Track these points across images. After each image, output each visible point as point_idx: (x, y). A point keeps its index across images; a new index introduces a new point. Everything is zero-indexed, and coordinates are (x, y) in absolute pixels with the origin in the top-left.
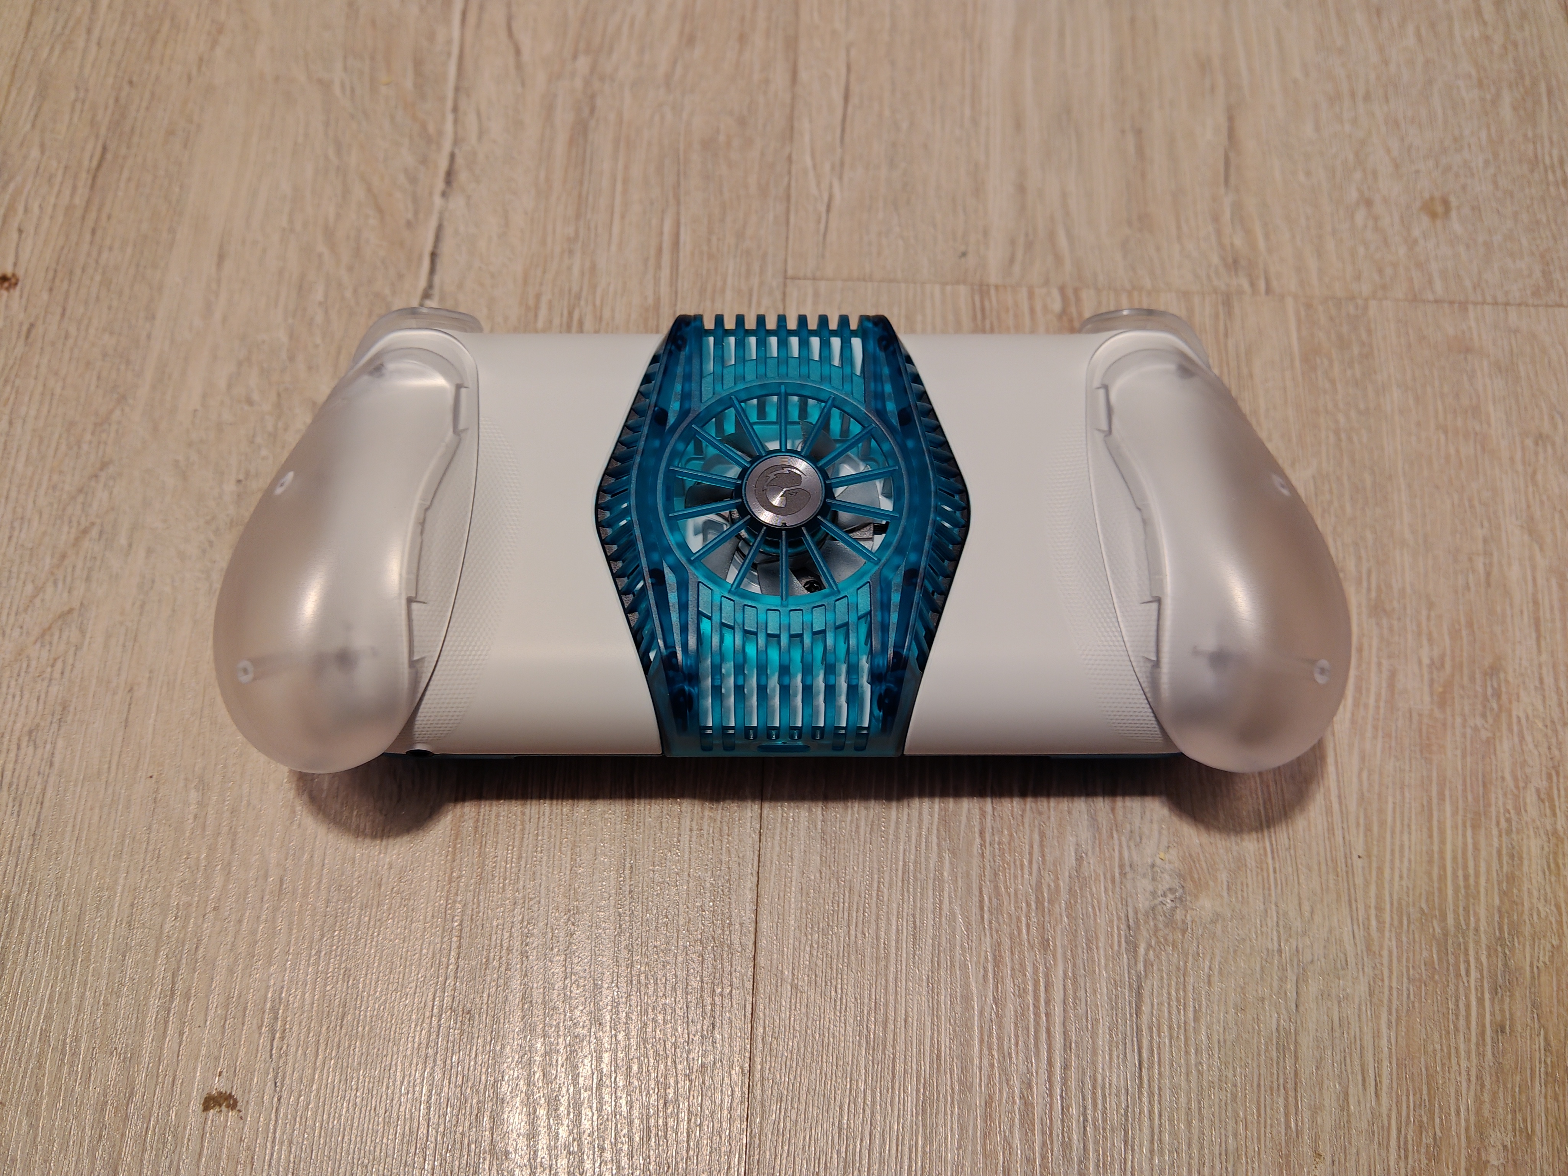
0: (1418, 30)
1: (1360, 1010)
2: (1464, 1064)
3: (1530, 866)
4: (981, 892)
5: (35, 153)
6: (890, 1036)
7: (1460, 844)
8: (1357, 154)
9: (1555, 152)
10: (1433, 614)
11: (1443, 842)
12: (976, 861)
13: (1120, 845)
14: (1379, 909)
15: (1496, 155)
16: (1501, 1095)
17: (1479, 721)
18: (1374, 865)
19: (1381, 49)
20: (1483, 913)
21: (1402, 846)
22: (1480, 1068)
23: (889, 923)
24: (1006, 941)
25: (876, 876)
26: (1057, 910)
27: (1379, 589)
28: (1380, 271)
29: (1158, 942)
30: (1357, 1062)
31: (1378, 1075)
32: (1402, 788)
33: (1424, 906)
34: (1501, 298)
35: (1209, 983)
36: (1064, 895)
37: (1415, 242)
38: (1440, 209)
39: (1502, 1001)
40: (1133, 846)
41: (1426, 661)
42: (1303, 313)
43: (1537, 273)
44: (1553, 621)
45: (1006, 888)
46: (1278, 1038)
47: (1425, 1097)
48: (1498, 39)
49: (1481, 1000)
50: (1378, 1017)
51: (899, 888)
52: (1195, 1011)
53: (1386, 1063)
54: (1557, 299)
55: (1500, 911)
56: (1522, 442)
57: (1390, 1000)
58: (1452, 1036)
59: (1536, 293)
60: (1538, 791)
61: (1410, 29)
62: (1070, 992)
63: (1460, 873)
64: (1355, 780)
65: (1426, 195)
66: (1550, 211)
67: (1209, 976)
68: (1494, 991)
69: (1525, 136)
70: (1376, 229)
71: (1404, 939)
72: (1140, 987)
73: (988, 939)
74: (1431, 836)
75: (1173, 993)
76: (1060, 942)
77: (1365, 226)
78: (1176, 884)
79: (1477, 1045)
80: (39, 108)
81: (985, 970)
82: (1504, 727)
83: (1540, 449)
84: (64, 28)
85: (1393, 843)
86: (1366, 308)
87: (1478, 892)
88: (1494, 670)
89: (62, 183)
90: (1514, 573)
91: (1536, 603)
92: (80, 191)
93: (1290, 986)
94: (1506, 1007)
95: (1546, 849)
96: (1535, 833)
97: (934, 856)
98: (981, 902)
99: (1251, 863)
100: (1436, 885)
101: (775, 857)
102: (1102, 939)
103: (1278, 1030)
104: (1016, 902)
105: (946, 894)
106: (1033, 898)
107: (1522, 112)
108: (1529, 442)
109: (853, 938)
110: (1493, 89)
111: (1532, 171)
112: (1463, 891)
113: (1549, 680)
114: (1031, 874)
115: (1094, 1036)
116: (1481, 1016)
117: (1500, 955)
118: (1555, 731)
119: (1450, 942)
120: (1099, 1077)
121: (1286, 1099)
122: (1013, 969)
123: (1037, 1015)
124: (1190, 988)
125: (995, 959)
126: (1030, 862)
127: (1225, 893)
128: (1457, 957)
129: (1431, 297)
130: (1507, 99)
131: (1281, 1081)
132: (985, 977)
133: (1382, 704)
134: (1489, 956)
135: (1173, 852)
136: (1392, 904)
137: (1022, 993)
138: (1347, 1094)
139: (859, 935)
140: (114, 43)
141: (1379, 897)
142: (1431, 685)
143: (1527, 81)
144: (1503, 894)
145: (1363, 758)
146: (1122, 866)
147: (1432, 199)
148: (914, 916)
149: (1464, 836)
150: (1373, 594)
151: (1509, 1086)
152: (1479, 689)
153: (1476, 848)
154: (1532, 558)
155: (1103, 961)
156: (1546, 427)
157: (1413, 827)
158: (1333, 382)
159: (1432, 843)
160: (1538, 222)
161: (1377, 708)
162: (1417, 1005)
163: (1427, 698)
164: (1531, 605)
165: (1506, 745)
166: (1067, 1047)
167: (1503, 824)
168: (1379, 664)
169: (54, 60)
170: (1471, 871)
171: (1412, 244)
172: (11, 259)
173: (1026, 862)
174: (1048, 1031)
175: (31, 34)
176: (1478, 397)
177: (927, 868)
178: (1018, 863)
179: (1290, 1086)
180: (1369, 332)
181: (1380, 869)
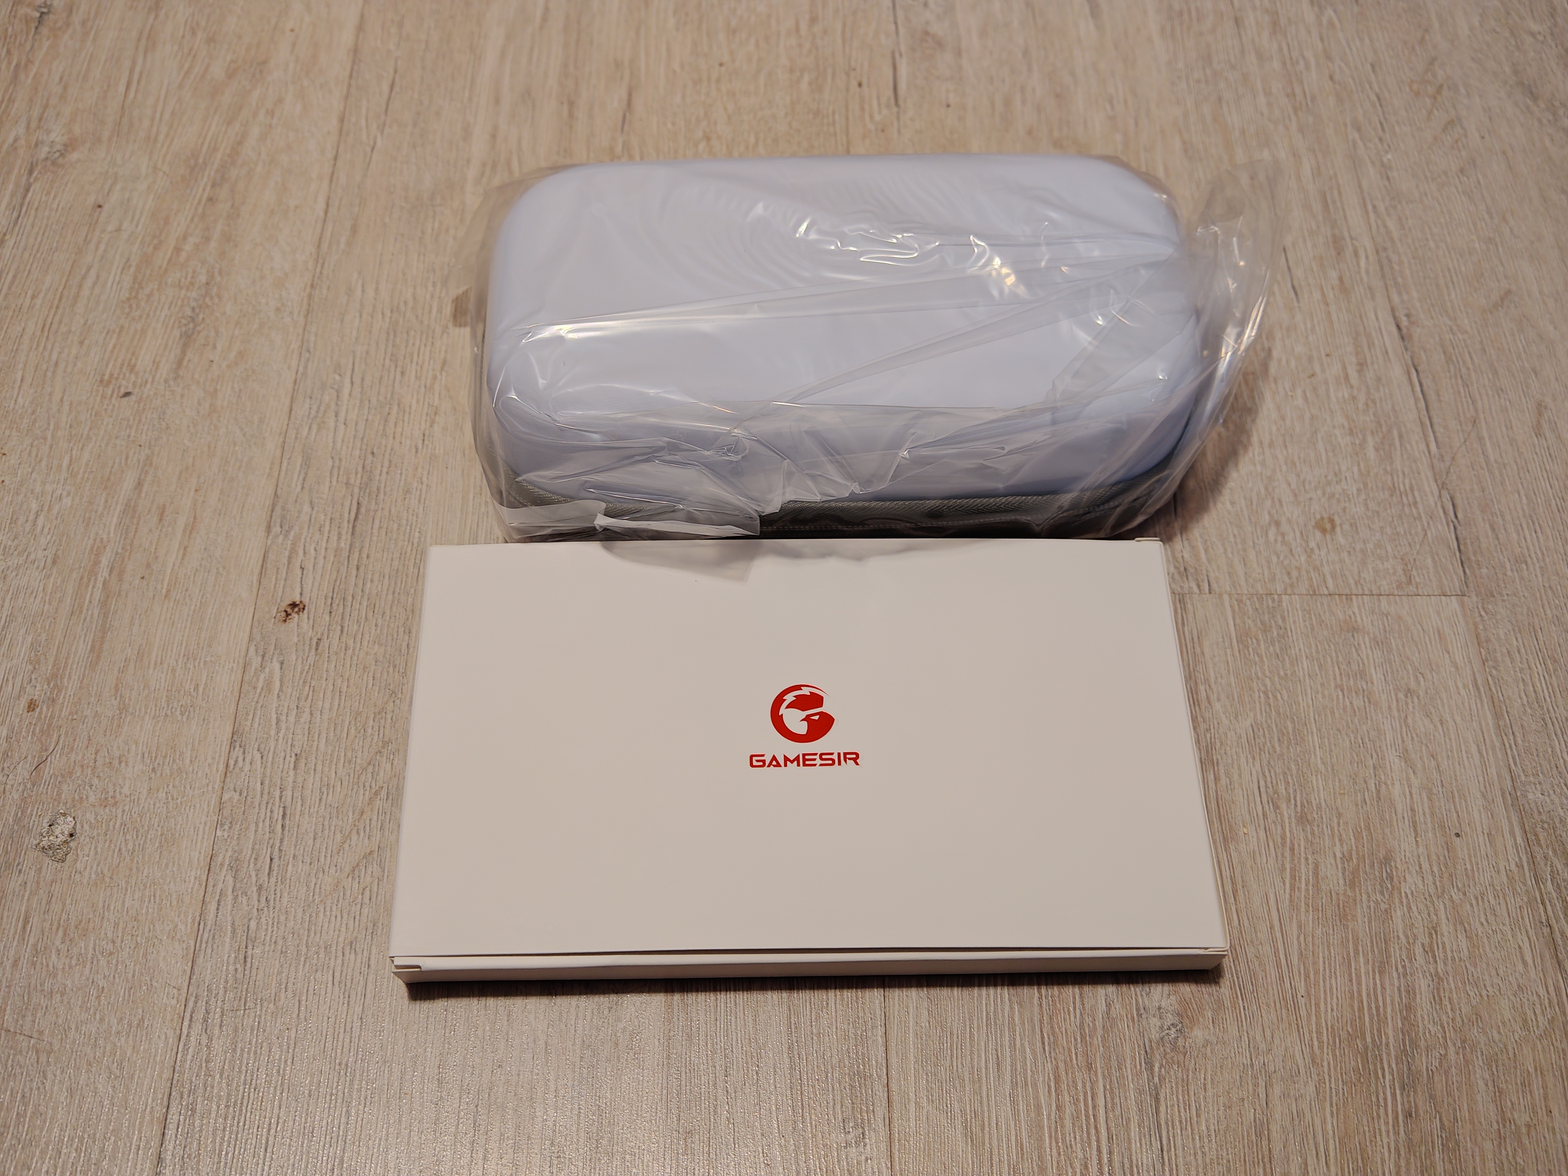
0: (1304, 392)
1: (1311, 1104)
2: (1385, 1141)
3: (1421, 999)
4: (1042, 1032)
5: (306, 508)
6: (987, 1136)
7: (1372, 986)
8: (1266, 489)
9: (1407, 482)
10: (1341, 821)
11: (1359, 984)
12: (1036, 1009)
13: (1136, 994)
14: (1319, 1033)
15: (1365, 485)
16: (1412, 1160)
17: (1379, 897)
18: (1313, 1002)
19: (1279, 408)
20: (1390, 1033)
21: (1331, 988)
22: (1397, 1142)
23: (979, 1056)
24: (1062, 1066)
25: (968, 1023)
26: (1095, 1042)
27: (1302, 805)
28: (1289, 574)
29: (1167, 1062)
30: (1311, 1141)
31: (1326, 1151)
32: (1329, 947)
33: (1350, 1030)
34: (1374, 592)
35: (1205, 1089)
36: (1100, 1032)
37: (1312, 550)
38: (1328, 526)
39: (1408, 1096)
40: (1145, 995)
41: (1339, 855)
42: (1236, 607)
43: (1400, 572)
44: (1426, 823)
45: (1059, 1028)
46: (1255, 1127)
47: (1360, 1164)
48: (1362, 398)
49: (1394, 1095)
50: (1324, 1110)
51: (985, 1031)
52: (1197, 1110)
53: (1331, 1142)
54: (1415, 590)
55: (1402, 1032)
56: (1396, 695)
57: (1331, 1097)
58: (1376, 1121)
59: (1399, 586)
60: (1423, 945)
61: (1299, 392)
62: (1109, 1099)
63: (1373, 1006)
64: (1295, 941)
65: (1318, 517)
66: (1406, 525)
67: (1205, 1084)
68: (1403, 1089)
69: (1385, 470)
70: (1284, 542)
71: (1338, 1054)
72: (1157, 1094)
73: (1049, 1064)
74: (1351, 981)
75: (1181, 1097)
76: (1099, 1064)
77: (1276, 541)
78: (1176, 1020)
79: (1393, 1126)
80: (306, 474)
81: (1049, 1086)
82: (1397, 901)
83: (1409, 701)
84: (318, 412)
85: (1325, 986)
86: (1280, 601)
87: (1386, 1018)
88: (1388, 859)
89: (329, 532)
90: (1396, 791)
91: (1413, 810)
92: (344, 537)
93: (1261, 1090)
94: (1412, 1099)
95: (1431, 986)
96: (1423, 976)
97: (1007, 1008)
98: (1043, 1038)
99: (1227, 1003)
100: (1357, 1014)
101: (896, 1013)
102: (1128, 1061)
103: (1255, 1121)
104: (1067, 1038)
105: (1018, 1033)
106: (1079, 1035)
107: (1382, 452)
108: (1401, 695)
109: (955, 1068)
110: (1360, 437)
111: (1392, 495)
112: (1376, 1018)
113: (1425, 866)
114: (1075, 1017)
115: (1128, 1130)
116: (1395, 1105)
117: (1405, 1062)
118: (1432, 902)
119: (1369, 1054)
120: (1134, 1158)
121: (1265, 1170)
122: (1068, 1085)
123: (1087, 1117)
124: (1192, 1093)
125: (1055, 1079)
126: (1075, 1008)
127: (1211, 1026)
128: (1375, 1065)
129: (1326, 592)
130: (1370, 442)
131: (1260, 1157)
132: (1049, 1091)
133: (1310, 887)
134: (1397, 1064)
135: (1173, 997)
136: (1327, 1030)
137: (1076, 1102)
138: (1306, 1164)
139: (960, 1066)
140: (356, 424)
141: (1318, 1024)
142: (1343, 874)
143: (1384, 429)
144: (1404, 1019)
145: (1300, 927)
146: (1138, 1010)
147: (1322, 519)
148: (996, 1050)
149: (1374, 979)
150: (1299, 809)
151: (1418, 1154)
152: (1377, 873)
153: (1383, 988)
154: (1408, 779)
155: (1130, 1078)
156: (1413, 685)
157: (1338, 974)
158: (1260, 656)
159: (1352, 985)
160: (1398, 534)
161: (1307, 890)
162: (1350, 1100)
163: (1341, 882)
164: (1409, 812)
165: (1399, 913)
166: (1110, 1138)
167: (1401, 970)
168: (1307, 859)
169: (313, 437)
170: (1381, 1004)
171: (1309, 553)
172: (298, 590)
173: (1071, 1009)
174: (1096, 1128)
175: (293, 418)
176: (1364, 664)
177: (1003, 1016)
178: (1066, 1010)
179: (1266, 1160)
180: (1284, 619)
181: (1317, 1005)
